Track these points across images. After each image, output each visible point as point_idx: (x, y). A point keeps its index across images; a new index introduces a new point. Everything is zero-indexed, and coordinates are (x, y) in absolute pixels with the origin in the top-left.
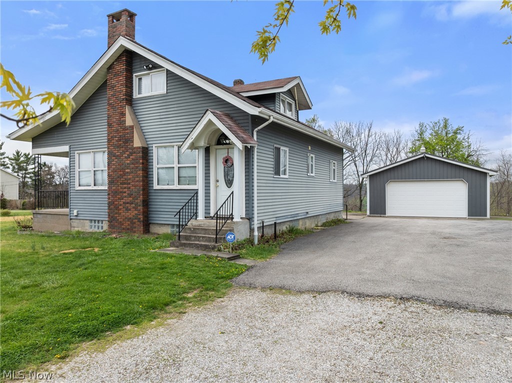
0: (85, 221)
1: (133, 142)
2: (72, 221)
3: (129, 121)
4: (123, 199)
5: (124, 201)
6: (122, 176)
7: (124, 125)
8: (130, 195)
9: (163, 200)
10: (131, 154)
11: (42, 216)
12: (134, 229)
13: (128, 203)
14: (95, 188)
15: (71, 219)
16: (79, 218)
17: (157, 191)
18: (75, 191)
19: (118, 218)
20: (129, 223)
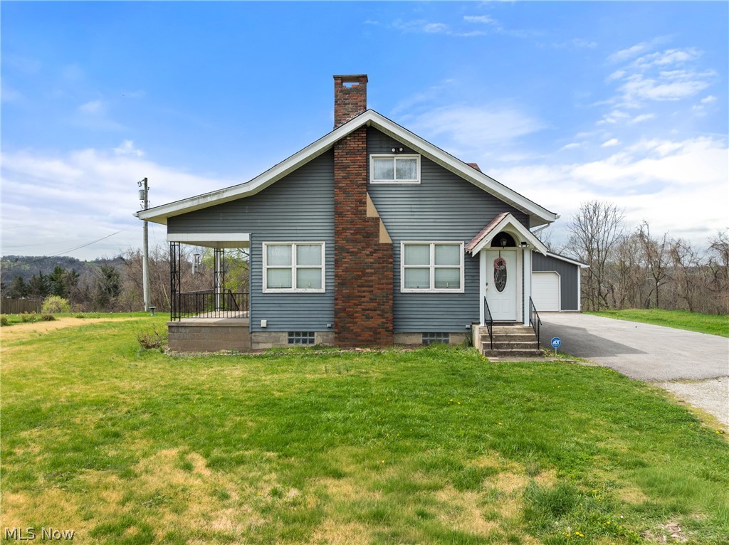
0: (280, 334)
1: (377, 236)
2: (253, 334)
3: (371, 212)
4: (361, 305)
5: (362, 307)
6: (359, 277)
7: (363, 216)
8: (372, 300)
9: (415, 306)
10: (375, 251)
11: (188, 330)
12: (378, 341)
13: (368, 310)
14: (300, 291)
15: (252, 333)
16: (269, 330)
17: (404, 295)
18: (261, 295)
19: (351, 328)
20: (371, 333)
